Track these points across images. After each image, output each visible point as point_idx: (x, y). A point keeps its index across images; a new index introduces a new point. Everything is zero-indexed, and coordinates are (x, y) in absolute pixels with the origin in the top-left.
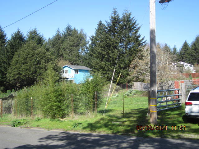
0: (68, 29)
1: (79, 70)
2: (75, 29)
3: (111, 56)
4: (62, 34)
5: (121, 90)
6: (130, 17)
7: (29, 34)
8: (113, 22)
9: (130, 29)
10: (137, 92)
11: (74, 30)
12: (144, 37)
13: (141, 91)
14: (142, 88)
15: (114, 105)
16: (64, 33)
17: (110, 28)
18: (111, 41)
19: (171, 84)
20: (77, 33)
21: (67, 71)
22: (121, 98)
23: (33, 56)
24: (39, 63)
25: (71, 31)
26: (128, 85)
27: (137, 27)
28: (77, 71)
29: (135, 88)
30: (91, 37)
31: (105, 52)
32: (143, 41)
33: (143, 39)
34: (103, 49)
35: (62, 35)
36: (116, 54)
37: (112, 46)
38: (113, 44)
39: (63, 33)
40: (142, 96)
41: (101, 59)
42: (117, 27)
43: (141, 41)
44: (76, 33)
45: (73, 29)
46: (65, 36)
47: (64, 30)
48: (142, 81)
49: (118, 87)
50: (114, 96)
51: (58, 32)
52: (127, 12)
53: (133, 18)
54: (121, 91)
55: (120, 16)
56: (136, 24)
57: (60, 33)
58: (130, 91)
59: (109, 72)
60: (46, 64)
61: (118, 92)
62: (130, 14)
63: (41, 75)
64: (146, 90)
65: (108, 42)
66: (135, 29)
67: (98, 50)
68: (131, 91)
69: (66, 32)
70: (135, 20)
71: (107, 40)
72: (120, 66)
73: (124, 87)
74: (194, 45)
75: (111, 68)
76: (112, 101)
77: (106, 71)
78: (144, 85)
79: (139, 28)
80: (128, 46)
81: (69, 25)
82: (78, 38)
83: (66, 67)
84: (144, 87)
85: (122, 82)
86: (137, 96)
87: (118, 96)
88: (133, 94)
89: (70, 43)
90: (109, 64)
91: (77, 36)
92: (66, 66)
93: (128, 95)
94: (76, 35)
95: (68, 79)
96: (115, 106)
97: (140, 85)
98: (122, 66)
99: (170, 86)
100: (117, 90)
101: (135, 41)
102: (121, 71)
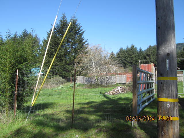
0: (25, 33)
4: (19, 37)
5: (66, 83)
6: (76, 23)
8: (61, 25)
9: (76, 33)
10: (80, 85)
11: (29, 35)
12: (87, 40)
13: (83, 84)
14: (84, 81)
15: (58, 96)
16: (21, 36)
17: (59, 30)
19: (109, 79)
20: (32, 37)
22: (66, 89)
25: (27, 35)
26: (72, 79)
27: (82, 31)
29: (78, 81)
30: (43, 41)
31: (54, 49)
32: (86, 43)
33: (86, 41)
34: (51, 47)
35: (18, 37)
36: (63, 51)
39: (20, 36)
40: (85, 88)
41: (49, 56)
42: (65, 29)
43: (84, 43)
45: (29, 33)
47: (21, 33)
48: (85, 76)
49: (63, 80)
50: (59, 88)
51: (16, 35)
52: (74, 18)
53: (79, 24)
55: (68, 21)
56: (81, 29)
59: (56, 67)
61: (64, 84)
62: (76, 20)
64: (87, 83)
65: (56, 41)
66: (80, 33)
69: (22, 35)
70: (81, 25)
71: (56, 39)
72: (66, 62)
73: (69, 80)
74: (119, 54)
75: (58, 64)
76: (57, 92)
78: (86, 79)
79: (83, 33)
80: (74, 47)
81: (26, 30)
85: (67, 75)
86: (80, 88)
87: (63, 87)
88: (77, 86)
93: (72, 87)
96: (59, 98)
97: (83, 79)
98: (68, 62)
99: (108, 80)
100: (62, 83)
101: (79, 42)
102: (67, 66)
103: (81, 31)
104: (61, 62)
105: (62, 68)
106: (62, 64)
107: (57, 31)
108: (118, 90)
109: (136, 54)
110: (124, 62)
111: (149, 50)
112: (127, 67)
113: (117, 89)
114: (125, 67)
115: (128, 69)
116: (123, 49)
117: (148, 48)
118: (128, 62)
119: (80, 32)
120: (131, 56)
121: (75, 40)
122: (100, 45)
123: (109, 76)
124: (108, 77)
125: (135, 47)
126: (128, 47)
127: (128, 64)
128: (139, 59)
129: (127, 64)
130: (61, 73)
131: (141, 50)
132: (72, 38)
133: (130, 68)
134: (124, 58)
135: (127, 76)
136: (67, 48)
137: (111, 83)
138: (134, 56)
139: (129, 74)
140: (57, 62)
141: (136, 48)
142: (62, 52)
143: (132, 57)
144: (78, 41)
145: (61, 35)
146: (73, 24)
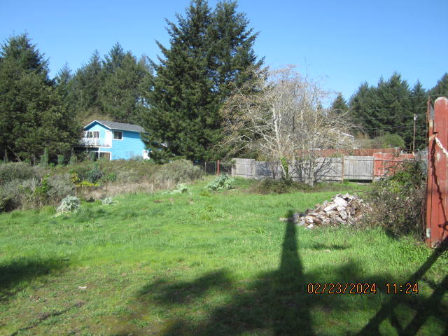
0: (117, 53)
1: (124, 131)
2: (129, 55)
3: (183, 95)
4: (104, 63)
6: (232, 13)
7: (8, 45)
8: (193, 20)
9: (233, 41)
10: (240, 182)
11: (127, 57)
12: (264, 58)
13: (251, 181)
14: (254, 173)
16: (108, 60)
17: (187, 33)
18: (186, 61)
20: (134, 62)
21: (98, 133)
23: (7, 91)
24: (21, 108)
25: (122, 57)
26: (220, 165)
27: (249, 36)
28: (118, 134)
29: (238, 172)
31: (172, 87)
32: (262, 68)
33: (261, 63)
34: (168, 80)
35: (102, 64)
36: (197, 92)
37: (189, 74)
38: (191, 69)
39: (105, 61)
40: (250, 192)
42: (203, 32)
43: (256, 67)
44: (131, 61)
45: (126, 53)
46: (109, 67)
47: (107, 54)
48: (254, 158)
49: (197, 168)
50: (174, 191)
51: (96, 58)
53: (241, 14)
54: (203, 180)
55: (211, 9)
56: (247, 29)
57: (100, 60)
58: (221, 179)
60: (40, 114)
61: (195, 180)
62: (234, 6)
63: (25, 137)
64: (261, 176)
66: (244, 40)
67: (156, 83)
68: (224, 180)
69: (110, 58)
72: (205, 120)
73: (211, 170)
74: (356, 100)
75: (184, 125)
76: (160, 204)
77: (173, 132)
78: (259, 166)
79: (253, 38)
81: (118, 45)
82: (133, 72)
83: (97, 126)
84: (257, 171)
85: (207, 156)
86: (237, 191)
88: (227, 186)
89: (116, 80)
90: (179, 116)
91: (133, 69)
92: (96, 123)
93: (215, 189)
94: (131, 66)
95: (97, 149)
97: (250, 167)
98: (209, 120)
99: (318, 171)
100: (193, 176)
101: (242, 65)
102: (207, 131)
103: (248, 34)
104: (191, 120)
105: (196, 138)
106: (194, 126)
107: (182, 38)
108: (336, 210)
109: (406, 98)
110: (369, 122)
111: (441, 87)
112: (379, 135)
113: (333, 206)
114: (373, 135)
115: (380, 138)
116: (369, 86)
117: (439, 82)
118: (381, 120)
119: (243, 37)
120: (390, 104)
121: (228, 61)
122: (294, 66)
123: (323, 159)
124: (320, 160)
125: (402, 79)
126: (381, 81)
127: (381, 125)
128: (415, 112)
129: (379, 127)
130: (193, 151)
131: (418, 87)
132: (221, 54)
133: (386, 136)
134: (371, 111)
135: (376, 159)
136: (207, 83)
137: (328, 178)
138: (399, 104)
139: (383, 152)
140: (180, 122)
141: (404, 83)
142: (194, 95)
143: (393, 108)
144: (237, 62)
145: (192, 47)
146: (226, 15)
